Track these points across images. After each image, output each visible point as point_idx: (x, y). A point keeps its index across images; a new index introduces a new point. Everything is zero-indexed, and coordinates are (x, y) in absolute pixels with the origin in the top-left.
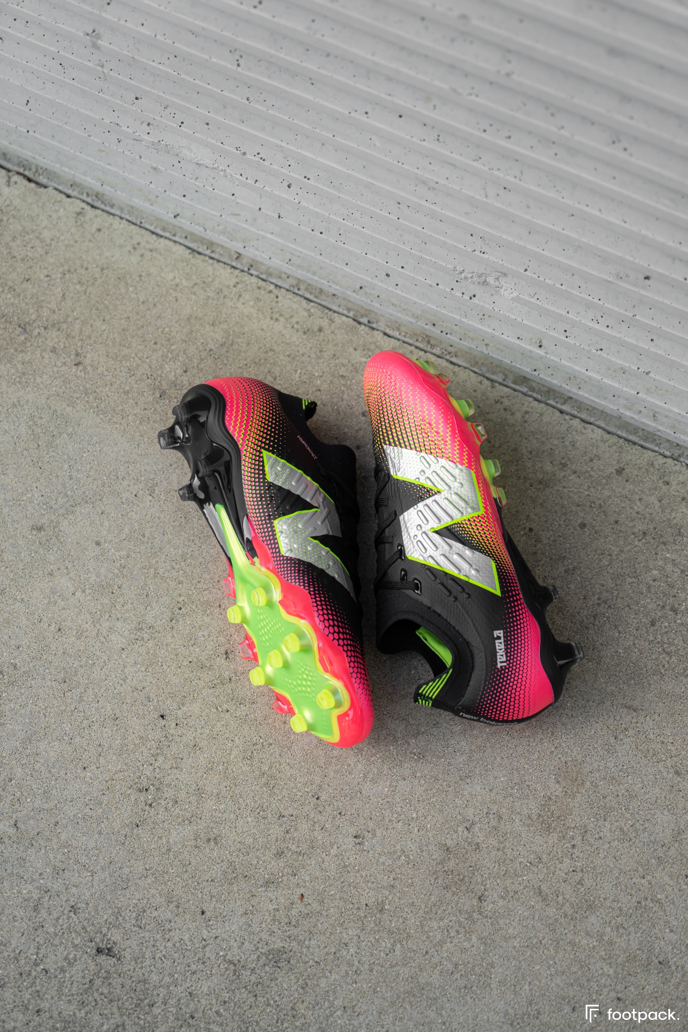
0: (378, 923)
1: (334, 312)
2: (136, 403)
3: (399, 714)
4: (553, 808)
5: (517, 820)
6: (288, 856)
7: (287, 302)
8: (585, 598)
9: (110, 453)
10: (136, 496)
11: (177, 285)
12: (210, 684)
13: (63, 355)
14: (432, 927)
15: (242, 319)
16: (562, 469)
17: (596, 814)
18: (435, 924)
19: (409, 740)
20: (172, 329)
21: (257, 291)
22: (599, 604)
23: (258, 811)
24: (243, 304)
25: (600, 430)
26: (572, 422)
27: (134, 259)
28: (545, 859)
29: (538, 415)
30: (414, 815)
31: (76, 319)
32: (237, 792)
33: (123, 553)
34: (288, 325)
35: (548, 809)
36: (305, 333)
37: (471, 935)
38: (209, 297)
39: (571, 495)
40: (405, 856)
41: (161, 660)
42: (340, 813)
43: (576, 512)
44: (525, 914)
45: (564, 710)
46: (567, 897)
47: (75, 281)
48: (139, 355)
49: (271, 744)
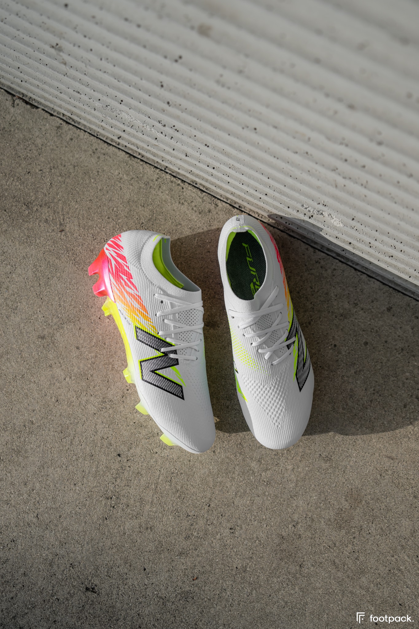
0: (243, 578)
1: (218, 199)
3: (256, 458)
4: (343, 515)
5: (322, 522)
6: (192, 539)
7: (190, 192)
8: (366, 390)
9: (83, 290)
10: (99, 318)
11: (121, 179)
12: (146, 436)
13: (52, 224)
14: (273, 581)
15: (162, 203)
16: (355, 307)
17: (368, 520)
18: (275, 580)
19: (262, 473)
20: (119, 209)
21: (170, 184)
22: (374, 394)
23: (175, 512)
24: (162, 192)
25: (378, 282)
26: (361, 276)
27: (94, 160)
28: (337, 544)
29: (341, 271)
30: (264, 517)
31: (59, 200)
32: (163, 501)
33: (93, 354)
34: (190, 208)
35: (341, 516)
36: (200, 213)
37: (295, 587)
38: (140, 187)
39: (360, 324)
40: (259, 541)
41: (117, 421)
42: (222, 515)
43: (363, 335)
44: (326, 575)
45: (351, 458)
46: (350, 566)
47: (58, 174)
48: (98, 226)
49: (182, 474)
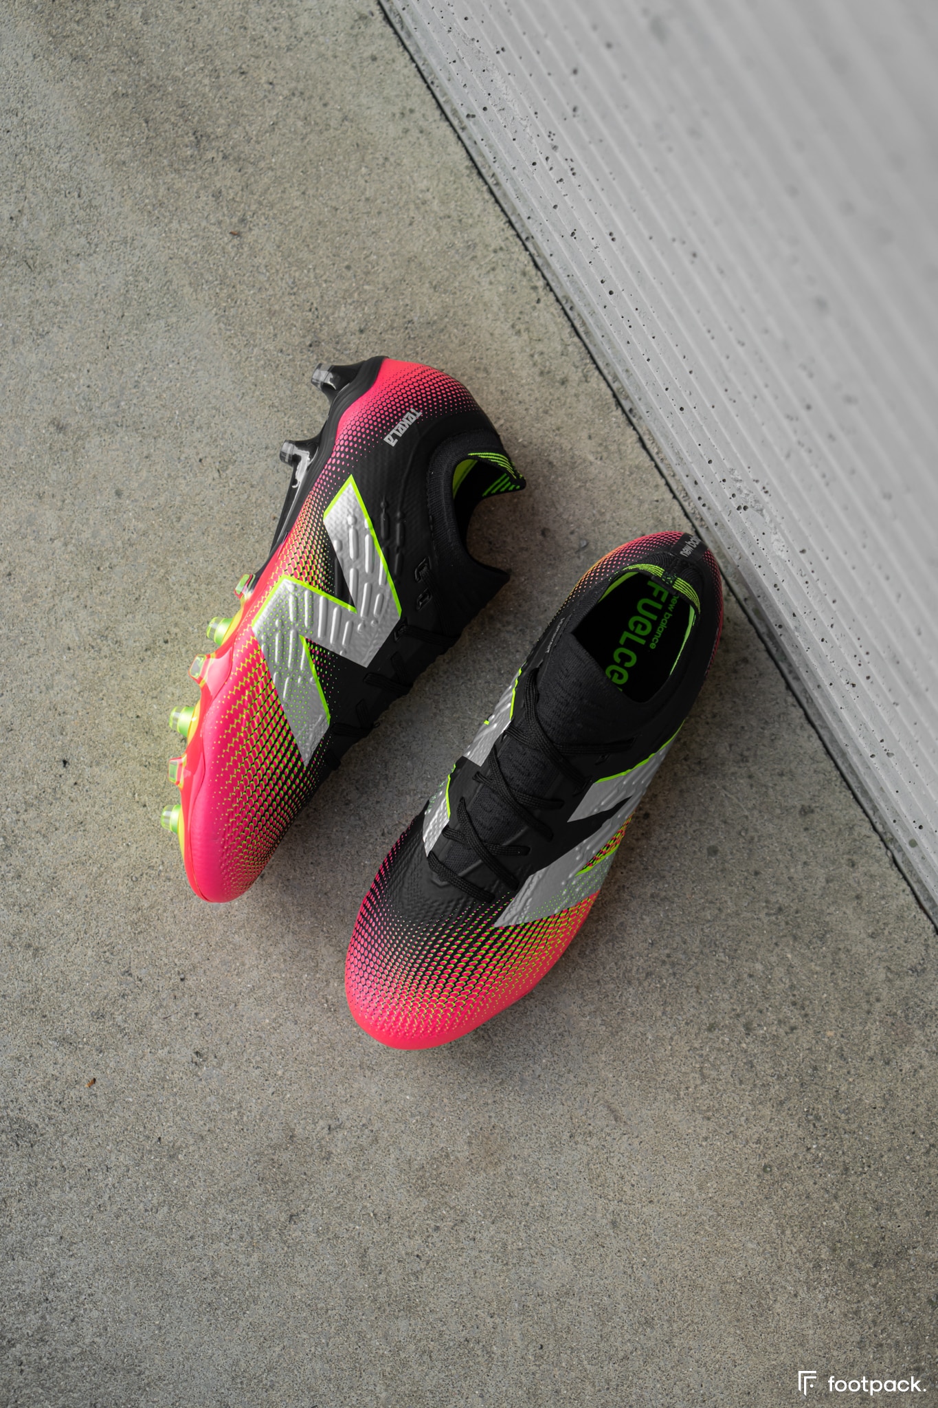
0: (160, 1169)
1: (598, 368)
2: (275, 335)
3: (339, 941)
4: (443, 1169)
5: (393, 1156)
6: (107, 1024)
7: (548, 315)
8: (652, 944)
9: (203, 383)
10: (200, 460)
11: (424, 203)
12: (144, 759)
13: (225, 209)
14: (216, 1214)
15: (476, 304)
16: (738, 762)
17: (488, 1209)
18: (222, 1212)
19: (331, 981)
20: (381, 261)
21: (518, 275)
22: (664, 962)
23: (106, 949)
24: (491, 283)
25: (819, 743)
26: (792, 709)
27: (393, 130)
28: (394, 1222)
29: (757, 673)
30: (280, 1073)
31: (271, 169)
32: (96, 910)
33: (141, 526)
34: (528, 350)
35: (438, 1166)
36: (542, 373)
37: (253, 1251)
38: (454, 244)
39: (726, 803)
40: (239, 1112)
41: (105, 691)
42: (196, 1014)
43: (717, 829)
44: (330, 1267)
45: (535, 1063)
46: (391, 1280)
47: (301, 113)
48: (317, 271)
49: (169, 880)
